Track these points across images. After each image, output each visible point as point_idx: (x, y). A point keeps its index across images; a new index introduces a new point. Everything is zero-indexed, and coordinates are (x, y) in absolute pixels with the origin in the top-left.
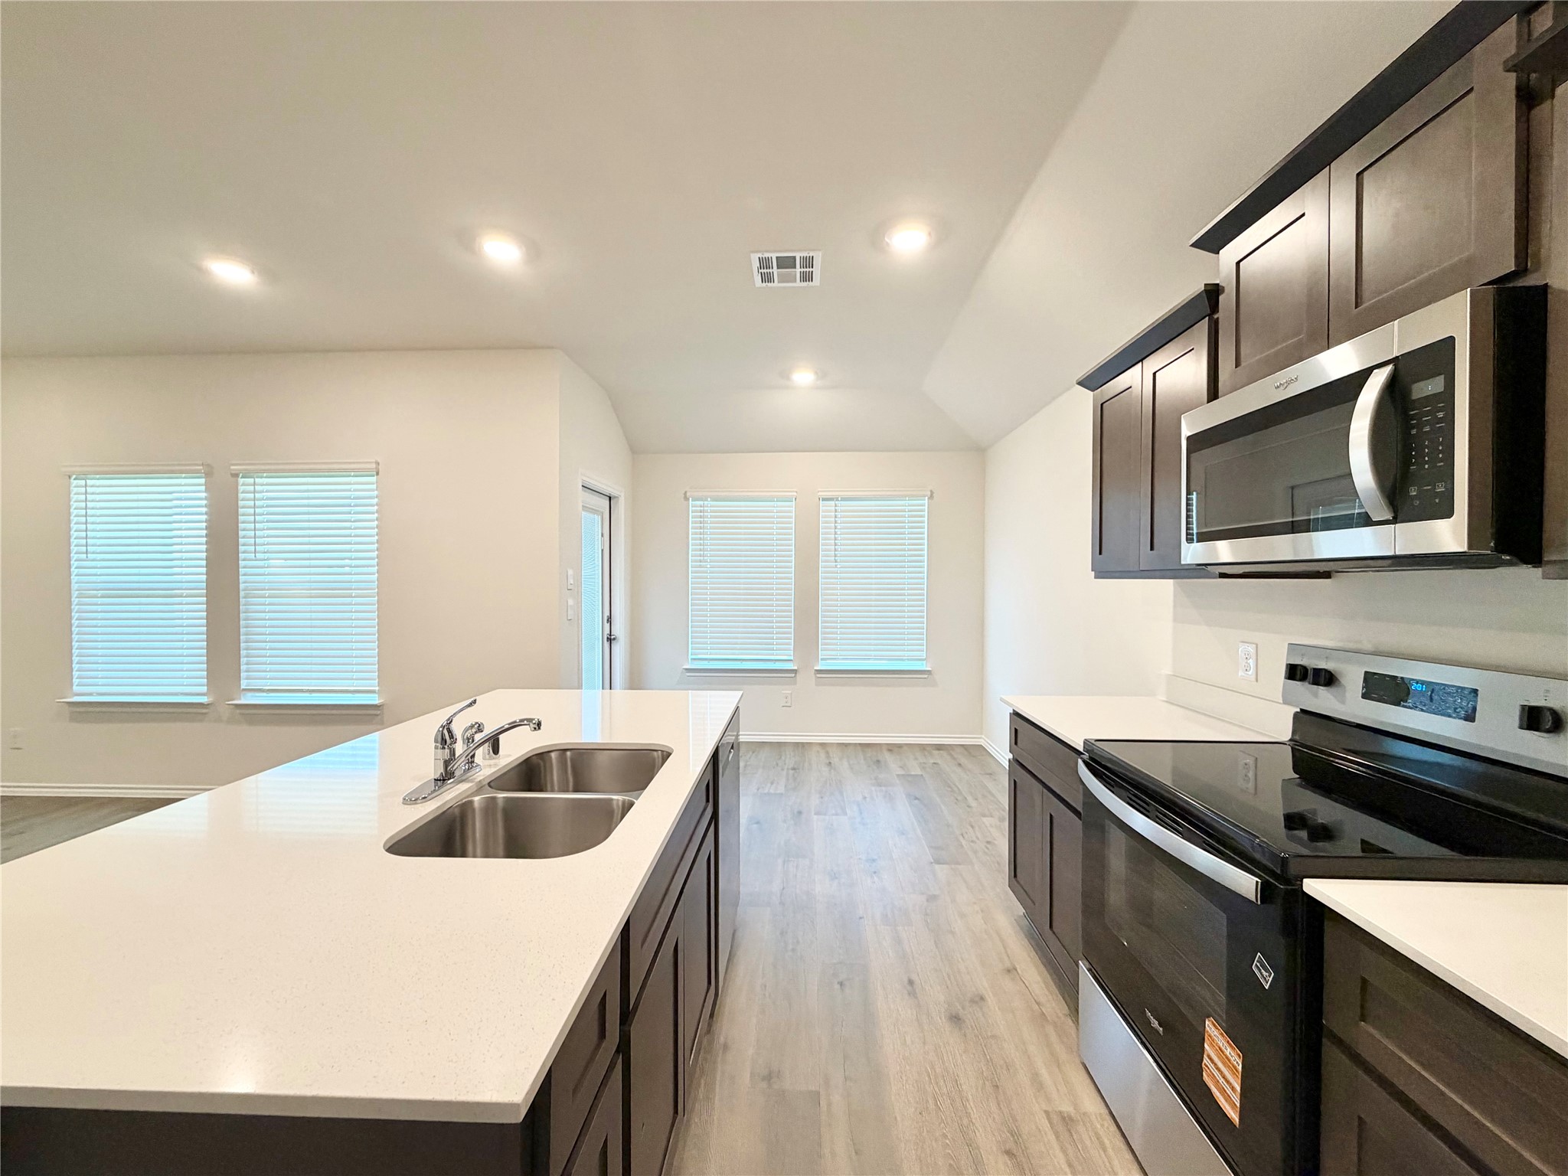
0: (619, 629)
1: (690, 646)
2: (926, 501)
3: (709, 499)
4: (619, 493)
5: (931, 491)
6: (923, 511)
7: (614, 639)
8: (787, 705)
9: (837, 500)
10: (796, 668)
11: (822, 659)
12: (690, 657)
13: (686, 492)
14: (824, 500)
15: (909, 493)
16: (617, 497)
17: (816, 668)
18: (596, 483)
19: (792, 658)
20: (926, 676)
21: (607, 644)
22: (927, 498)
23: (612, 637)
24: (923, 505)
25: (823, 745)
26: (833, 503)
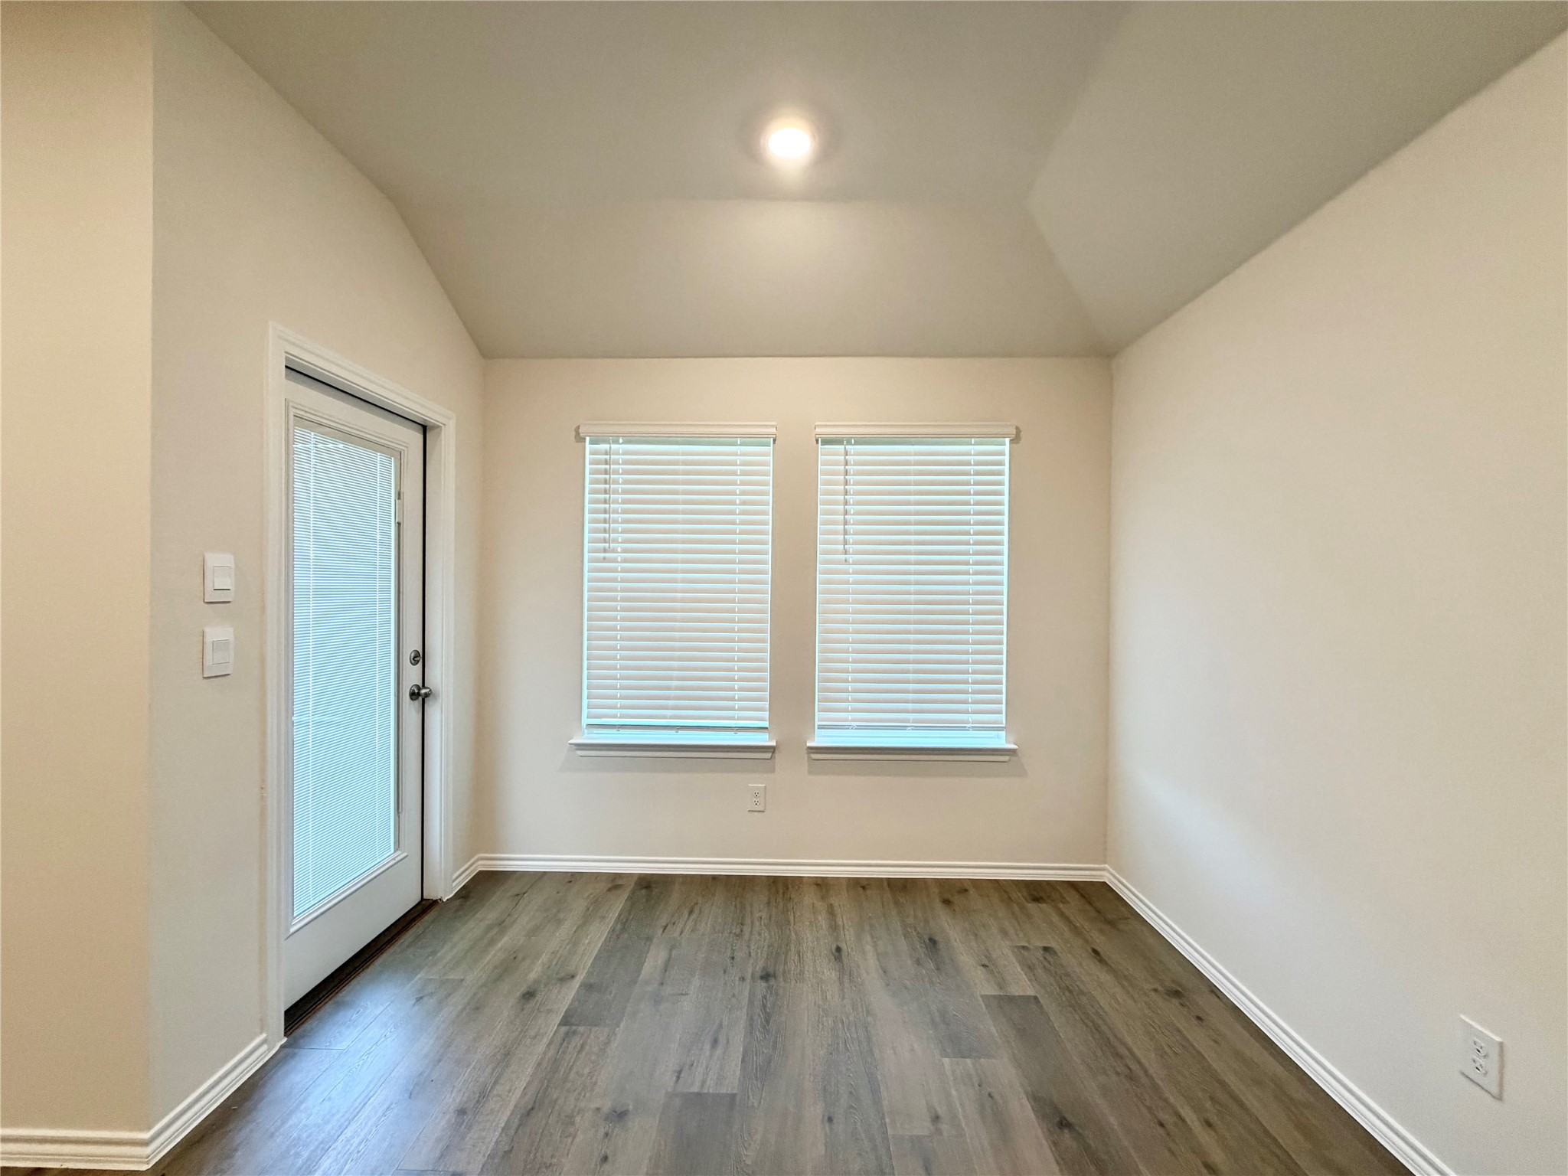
0: (442, 674)
1: (585, 702)
2: (1007, 448)
3: (621, 441)
4: (443, 420)
5: (1017, 428)
6: (1001, 463)
7: (427, 695)
8: (757, 808)
9: (849, 443)
10: (773, 743)
11: (821, 727)
12: (585, 721)
13: (578, 427)
14: (826, 442)
15: (975, 430)
16: (439, 427)
17: (810, 744)
18: (392, 396)
19: (766, 724)
20: (1006, 758)
21: (411, 709)
22: (1007, 440)
23: (423, 691)
24: (1002, 454)
25: (822, 885)
26: (841, 448)
